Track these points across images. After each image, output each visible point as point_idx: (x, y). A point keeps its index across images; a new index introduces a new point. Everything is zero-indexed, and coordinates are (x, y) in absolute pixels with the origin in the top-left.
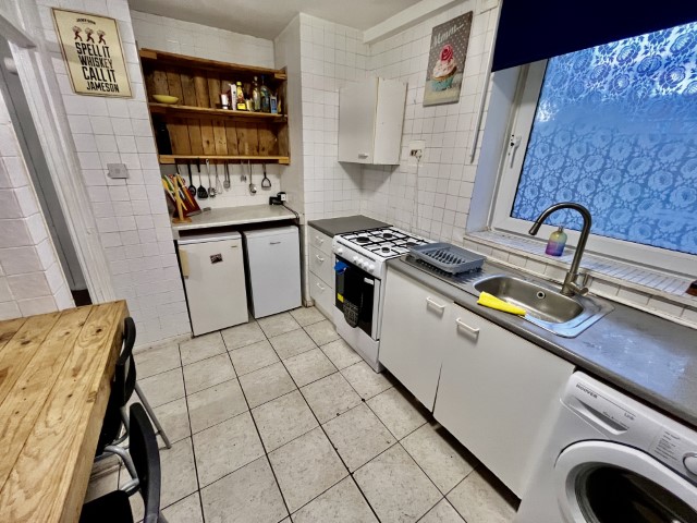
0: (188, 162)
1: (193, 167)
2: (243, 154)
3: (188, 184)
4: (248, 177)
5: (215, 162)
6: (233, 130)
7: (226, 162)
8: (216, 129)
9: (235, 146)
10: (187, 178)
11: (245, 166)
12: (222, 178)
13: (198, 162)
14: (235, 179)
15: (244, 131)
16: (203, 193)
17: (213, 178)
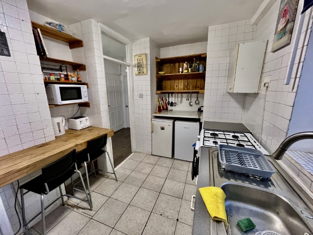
0: (169, 93)
1: (170, 95)
2: (189, 90)
3: (168, 101)
4: (190, 99)
5: (178, 93)
6: (186, 81)
7: (182, 93)
8: (180, 81)
9: (186, 87)
10: (167, 99)
11: (189, 94)
12: (179, 99)
13: (172, 93)
14: (184, 99)
15: (191, 80)
16: (172, 104)
17: (176, 99)
